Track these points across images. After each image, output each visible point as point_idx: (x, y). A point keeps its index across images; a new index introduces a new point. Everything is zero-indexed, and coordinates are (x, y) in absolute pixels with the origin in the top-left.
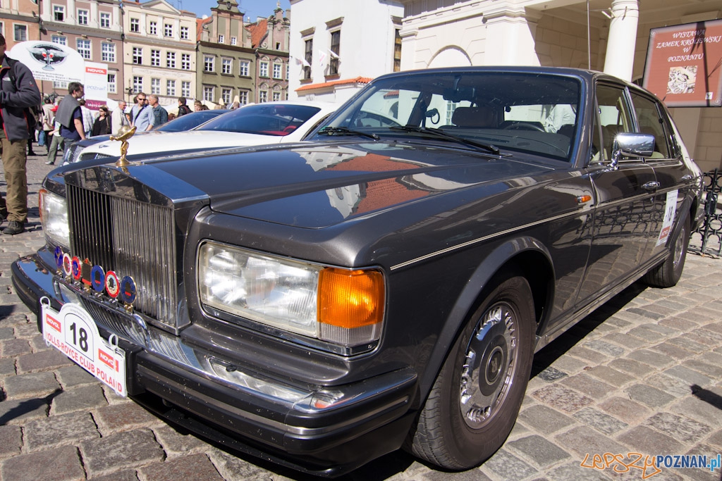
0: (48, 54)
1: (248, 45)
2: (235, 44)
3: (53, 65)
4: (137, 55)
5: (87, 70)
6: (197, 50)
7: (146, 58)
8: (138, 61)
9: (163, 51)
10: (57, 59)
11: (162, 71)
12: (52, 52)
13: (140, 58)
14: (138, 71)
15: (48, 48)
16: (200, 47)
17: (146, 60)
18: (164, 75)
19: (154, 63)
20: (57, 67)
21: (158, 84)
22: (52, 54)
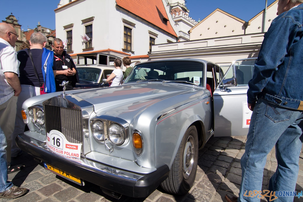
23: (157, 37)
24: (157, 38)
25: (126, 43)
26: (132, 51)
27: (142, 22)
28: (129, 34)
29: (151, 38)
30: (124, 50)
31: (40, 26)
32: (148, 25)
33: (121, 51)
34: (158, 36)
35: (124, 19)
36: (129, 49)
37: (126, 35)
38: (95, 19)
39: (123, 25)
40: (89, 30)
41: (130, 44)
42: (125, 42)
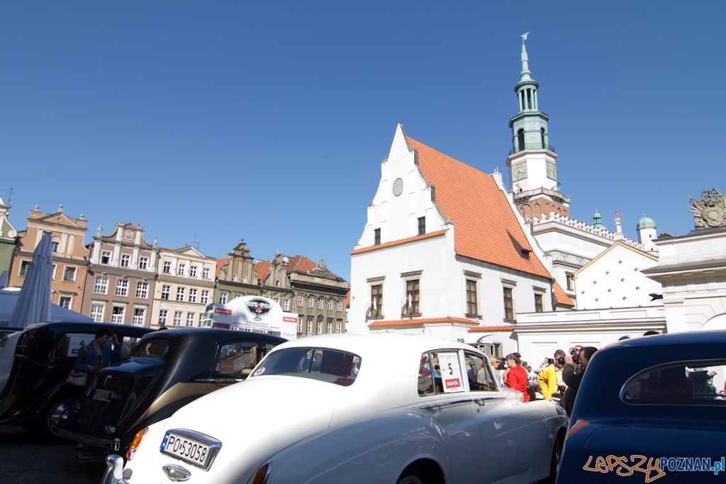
0: (259, 306)
1: (255, 283)
2: (245, 281)
3: (262, 317)
4: (165, 292)
5: (285, 319)
6: (215, 287)
7: (173, 295)
8: (165, 297)
9: (188, 288)
10: (265, 311)
11: (185, 306)
12: (262, 305)
13: (167, 295)
14: (164, 306)
15: (259, 301)
16: (218, 284)
17: (172, 296)
18: (185, 309)
19: (179, 299)
20: (264, 317)
21: (180, 316)
22: (261, 307)
23: (515, 285)
24: (515, 287)
25: (470, 303)
26: (479, 314)
27: (489, 268)
28: (472, 289)
29: (505, 289)
30: (468, 316)
31: (280, 255)
32: (499, 270)
33: (465, 317)
34: (517, 284)
35: (466, 271)
36: (473, 312)
37: (469, 292)
38: (423, 273)
39: (464, 278)
40: (413, 287)
41: (475, 304)
42: (468, 302)
